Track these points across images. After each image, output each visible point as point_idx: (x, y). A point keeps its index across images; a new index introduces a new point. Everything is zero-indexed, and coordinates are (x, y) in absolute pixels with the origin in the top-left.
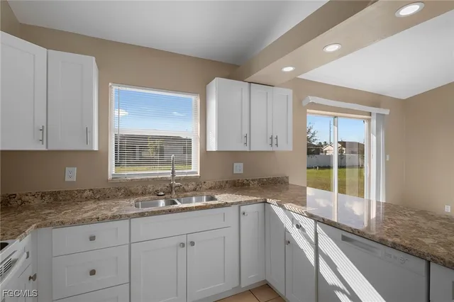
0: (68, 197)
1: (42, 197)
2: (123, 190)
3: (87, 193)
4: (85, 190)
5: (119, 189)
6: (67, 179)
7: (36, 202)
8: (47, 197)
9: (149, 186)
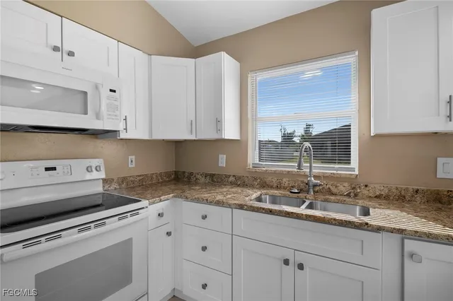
0: (219, 180)
1: (206, 177)
2: (259, 180)
3: (231, 179)
4: (230, 176)
5: (256, 179)
6: (220, 165)
7: (202, 180)
8: (208, 177)
9: (284, 180)
